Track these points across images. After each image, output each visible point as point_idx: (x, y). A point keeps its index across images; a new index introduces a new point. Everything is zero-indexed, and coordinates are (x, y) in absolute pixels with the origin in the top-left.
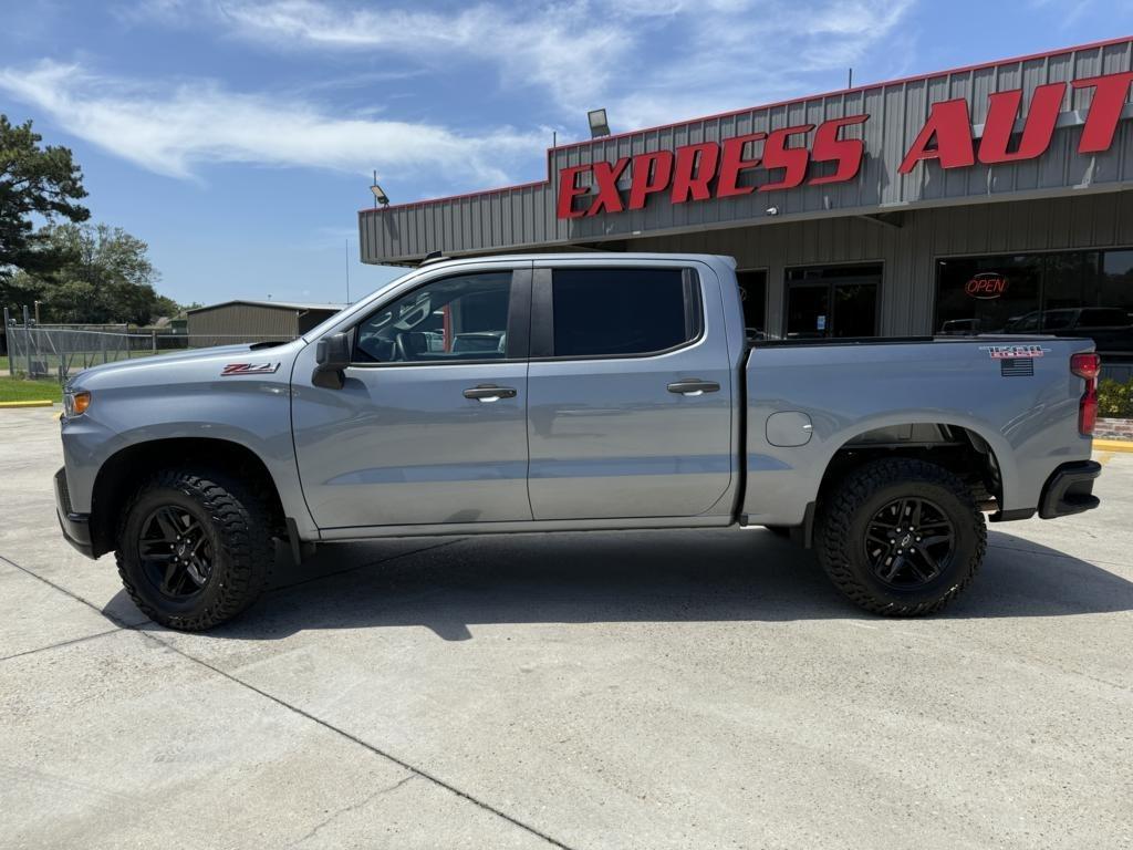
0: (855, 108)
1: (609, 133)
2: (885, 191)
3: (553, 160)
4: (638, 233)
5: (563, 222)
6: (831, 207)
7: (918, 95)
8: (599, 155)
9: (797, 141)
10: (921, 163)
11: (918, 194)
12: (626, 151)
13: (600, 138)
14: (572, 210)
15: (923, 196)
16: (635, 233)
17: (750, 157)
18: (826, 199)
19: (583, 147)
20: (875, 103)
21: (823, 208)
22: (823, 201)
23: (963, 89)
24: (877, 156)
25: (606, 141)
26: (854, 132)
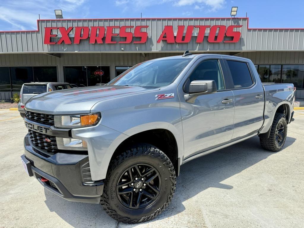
0: (144, 23)
1: (63, 18)
2: (152, 47)
3: (40, 24)
4: (77, 51)
5: (46, 46)
6: (139, 50)
7: (160, 23)
8: (60, 25)
9: (128, 30)
10: (161, 41)
11: (161, 49)
12: (70, 25)
13: (59, 19)
14: (50, 42)
15: (162, 50)
16: (75, 51)
17: (114, 33)
18: (137, 48)
19: (53, 21)
20: (149, 23)
21: (136, 50)
22: (136, 48)
23: (170, 23)
24: (150, 38)
25: (62, 20)
26: (143, 30)
